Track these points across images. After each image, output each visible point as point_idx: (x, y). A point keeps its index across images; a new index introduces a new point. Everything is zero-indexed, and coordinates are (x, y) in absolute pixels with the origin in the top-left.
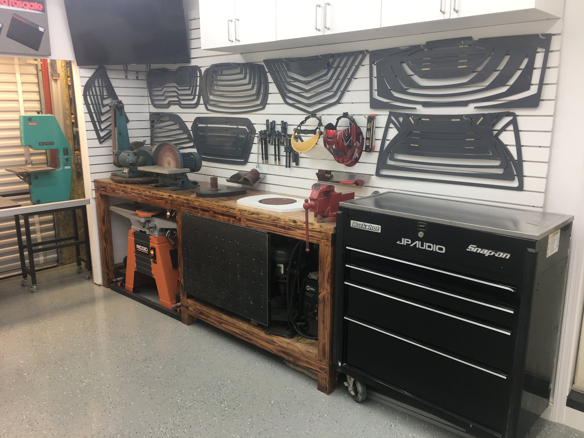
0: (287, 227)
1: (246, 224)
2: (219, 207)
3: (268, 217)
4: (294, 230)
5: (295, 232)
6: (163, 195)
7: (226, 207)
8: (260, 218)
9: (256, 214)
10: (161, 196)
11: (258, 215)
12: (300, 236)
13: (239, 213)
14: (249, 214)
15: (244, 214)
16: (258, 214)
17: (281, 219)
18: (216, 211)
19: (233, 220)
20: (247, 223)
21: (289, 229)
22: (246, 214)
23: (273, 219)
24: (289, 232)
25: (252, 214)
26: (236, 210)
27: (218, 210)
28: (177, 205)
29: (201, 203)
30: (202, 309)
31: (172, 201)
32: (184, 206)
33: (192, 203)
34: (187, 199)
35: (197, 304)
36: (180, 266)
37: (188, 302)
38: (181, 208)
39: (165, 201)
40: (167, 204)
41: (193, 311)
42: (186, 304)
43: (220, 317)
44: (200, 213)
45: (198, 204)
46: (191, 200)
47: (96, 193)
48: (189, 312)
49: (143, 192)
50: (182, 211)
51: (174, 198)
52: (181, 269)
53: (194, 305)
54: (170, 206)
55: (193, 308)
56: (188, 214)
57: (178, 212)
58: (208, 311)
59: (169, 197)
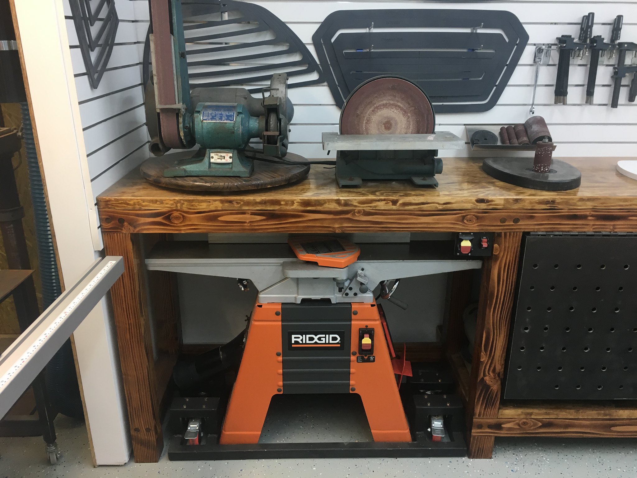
28: (503, 220)
29: (602, 204)
30: (551, 417)
31: (485, 211)
32: (532, 217)
33: (567, 207)
34: (549, 201)
35: (536, 411)
36: (486, 351)
37: (501, 415)
38: (518, 224)
39: (458, 217)
40: (465, 221)
41: (518, 427)
42: (492, 421)
43: (608, 417)
44: (593, 225)
45: (591, 207)
46: (563, 202)
47: (103, 234)
48: (502, 434)
49: (359, 207)
50: (522, 231)
51: (496, 205)
52: (488, 355)
53: (522, 417)
54: (477, 224)
55: (520, 423)
56: (552, 235)
57: (505, 234)
58: (571, 415)
59: (474, 204)
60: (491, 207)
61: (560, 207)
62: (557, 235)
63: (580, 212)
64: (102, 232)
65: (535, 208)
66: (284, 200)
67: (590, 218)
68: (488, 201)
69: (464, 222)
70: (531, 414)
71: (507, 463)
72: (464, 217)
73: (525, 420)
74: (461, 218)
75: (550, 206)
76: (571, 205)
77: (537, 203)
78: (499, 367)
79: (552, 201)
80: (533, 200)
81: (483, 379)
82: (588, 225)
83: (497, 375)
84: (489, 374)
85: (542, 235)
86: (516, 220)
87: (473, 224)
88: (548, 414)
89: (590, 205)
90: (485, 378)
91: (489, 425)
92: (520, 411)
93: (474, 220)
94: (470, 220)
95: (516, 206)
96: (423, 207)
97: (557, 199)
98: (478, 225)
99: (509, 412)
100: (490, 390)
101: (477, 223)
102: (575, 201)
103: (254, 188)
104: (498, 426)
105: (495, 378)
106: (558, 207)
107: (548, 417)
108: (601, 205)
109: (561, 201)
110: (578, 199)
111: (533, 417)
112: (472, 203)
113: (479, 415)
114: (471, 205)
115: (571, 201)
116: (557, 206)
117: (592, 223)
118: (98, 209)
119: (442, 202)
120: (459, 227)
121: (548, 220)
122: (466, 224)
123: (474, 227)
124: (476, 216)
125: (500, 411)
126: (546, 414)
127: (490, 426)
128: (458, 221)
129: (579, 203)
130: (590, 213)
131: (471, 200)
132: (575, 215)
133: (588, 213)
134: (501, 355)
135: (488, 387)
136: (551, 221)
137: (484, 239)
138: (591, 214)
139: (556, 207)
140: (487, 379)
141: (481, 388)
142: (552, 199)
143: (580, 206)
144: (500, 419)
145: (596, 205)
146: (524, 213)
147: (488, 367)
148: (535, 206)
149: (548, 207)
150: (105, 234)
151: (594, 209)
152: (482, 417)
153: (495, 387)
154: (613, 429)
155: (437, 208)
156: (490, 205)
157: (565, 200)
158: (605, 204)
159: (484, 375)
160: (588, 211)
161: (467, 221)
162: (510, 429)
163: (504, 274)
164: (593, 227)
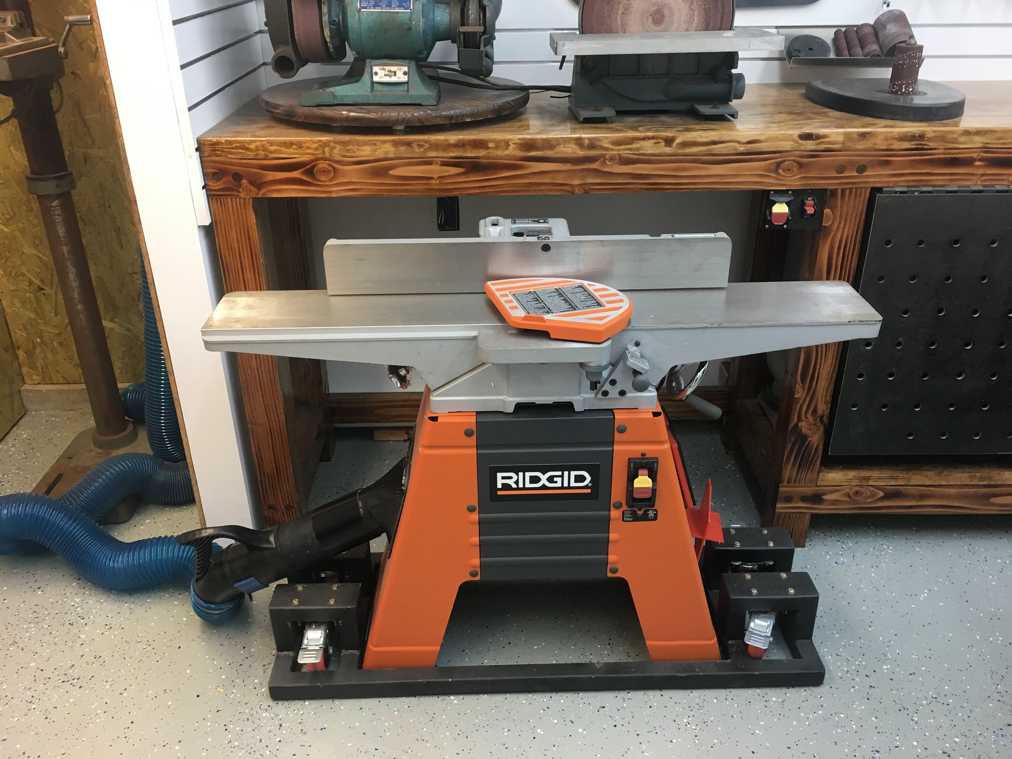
28: (841, 169)
29: (998, 139)
30: (898, 483)
31: (813, 155)
32: (887, 163)
33: (943, 146)
34: (915, 136)
35: (875, 474)
36: (803, 382)
37: (822, 481)
38: (864, 174)
39: (769, 164)
40: (780, 171)
41: (848, 499)
42: (808, 490)
43: (985, 483)
44: (983, 175)
45: (981, 145)
46: (937, 137)
47: (210, 199)
48: (822, 509)
49: (612, 150)
50: (872, 185)
51: (829, 143)
52: (806, 390)
53: (854, 484)
54: (799, 176)
55: (851, 493)
56: (916, 191)
57: (843, 191)
58: (930, 479)
59: (796, 142)
60: (822, 147)
61: (932, 145)
62: (924, 192)
63: (962, 153)
64: (208, 196)
65: (892, 147)
66: (493, 141)
67: (978, 163)
68: (818, 137)
69: (779, 174)
70: (868, 479)
71: (828, 553)
72: (778, 165)
73: (858, 489)
74: (773, 167)
75: (916, 145)
76: (949, 142)
77: (896, 139)
78: (823, 408)
79: (919, 136)
80: (890, 135)
81: (796, 425)
82: (974, 174)
83: (818, 419)
84: (806, 418)
85: (901, 192)
86: (862, 169)
87: (794, 176)
88: (896, 478)
89: (978, 141)
90: (800, 424)
91: (802, 497)
92: (851, 474)
93: (795, 169)
94: (789, 170)
95: (861, 145)
96: (713, 149)
97: (928, 131)
98: (800, 178)
99: (835, 477)
100: (808, 442)
101: (800, 173)
102: (955, 136)
103: (445, 121)
104: (817, 498)
105: (815, 424)
106: (929, 145)
107: (894, 483)
108: (997, 141)
109: (934, 135)
110: (961, 132)
111: (870, 483)
112: (793, 141)
113: (789, 482)
114: (792, 145)
115: (949, 136)
116: (927, 143)
117: (981, 171)
118: (201, 157)
119: (745, 140)
120: (770, 181)
121: (912, 167)
122: (782, 176)
123: (794, 181)
124: (798, 163)
125: (821, 475)
126: (892, 478)
127: (804, 499)
128: (770, 171)
129: (963, 139)
130: (978, 155)
131: (791, 135)
132: (955, 158)
133: (975, 155)
134: (826, 388)
135: (804, 438)
136: (917, 169)
137: (810, 201)
138: (980, 157)
139: (926, 145)
140: (802, 424)
141: (793, 439)
142: (919, 132)
143: (964, 143)
144: (819, 486)
145: (989, 141)
146: (874, 156)
147: (805, 408)
148: (892, 144)
149: (912, 145)
150: (212, 199)
151: (985, 149)
152: (792, 484)
153: (815, 438)
154: (992, 500)
155: (737, 149)
156: (822, 143)
157: (941, 134)
158: (1002, 139)
159: (799, 420)
160: (976, 152)
161: (784, 171)
162: (835, 502)
163: (837, 259)
164: (983, 178)
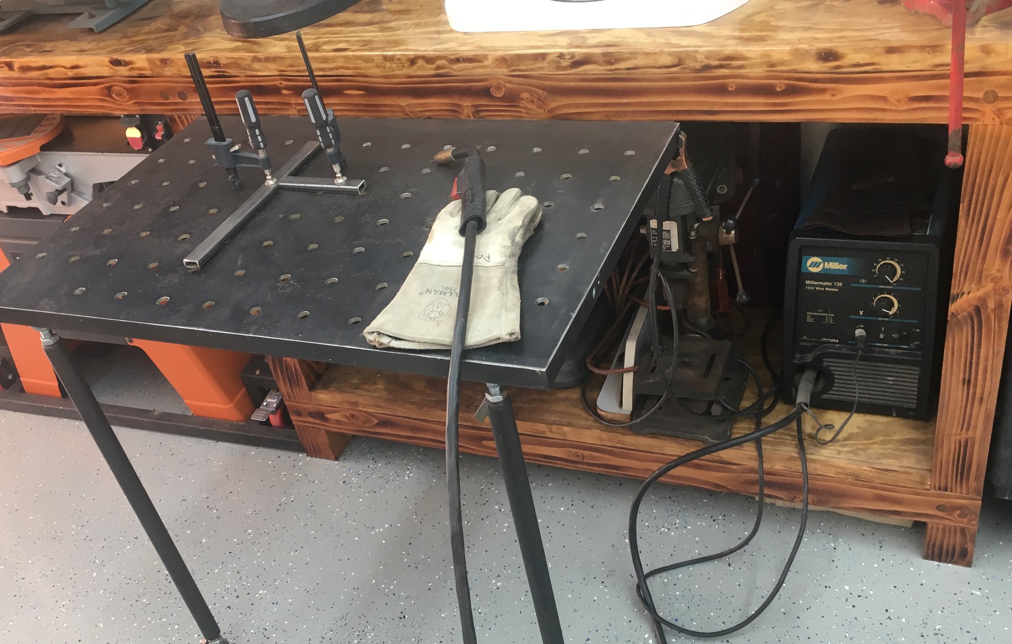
0: (780, 85)
1: (550, 111)
2: (388, 64)
3: (668, 60)
4: (822, 91)
5: (827, 97)
6: (80, 63)
7: (429, 60)
8: (624, 74)
9: (601, 59)
10: (71, 73)
11: (611, 63)
12: (859, 110)
13: (504, 71)
14: (559, 68)
15: (532, 70)
16: (610, 59)
17: (744, 58)
18: (379, 83)
19: (475, 106)
20: (553, 105)
21: (791, 91)
22: (544, 68)
23: (698, 66)
24: (795, 103)
25: (577, 64)
26: (486, 63)
27: (385, 77)
28: (165, 94)
31: (132, 80)
33: (242, 73)
35: (359, 399)
37: (316, 400)
38: (186, 101)
39: (100, 89)
40: (114, 96)
41: (347, 421)
44: (296, 104)
48: (332, 427)
51: (139, 69)
53: (346, 407)
55: (348, 415)
59: (111, 68)
60: (135, 73)
61: (232, 72)
63: (265, 81)
67: (285, 92)
68: (127, 64)
70: (355, 404)
72: (109, 89)
73: (352, 412)
74: (107, 92)
75: (216, 72)
76: (246, 70)
79: (214, 63)
86: (183, 95)
91: (310, 412)
92: (337, 396)
93: (125, 95)
94: (120, 95)
96: (48, 73)
97: (220, 58)
98: (135, 103)
99: (325, 397)
101: (131, 99)
102: (248, 62)
106: (229, 73)
107: (381, 412)
108: (290, 68)
109: (227, 61)
110: (251, 59)
112: (107, 66)
113: (289, 396)
114: (108, 70)
115: (242, 63)
117: (292, 100)
120: (111, 106)
121: (226, 94)
122: (118, 101)
124: (124, 88)
125: (313, 394)
126: (375, 406)
127: (312, 415)
128: (104, 95)
130: (281, 84)
132: (259, 86)
136: (231, 97)
138: (284, 85)
142: (213, 59)
143: (261, 71)
144: (317, 405)
152: (293, 399)
160: (276, 80)
164: (297, 108)
